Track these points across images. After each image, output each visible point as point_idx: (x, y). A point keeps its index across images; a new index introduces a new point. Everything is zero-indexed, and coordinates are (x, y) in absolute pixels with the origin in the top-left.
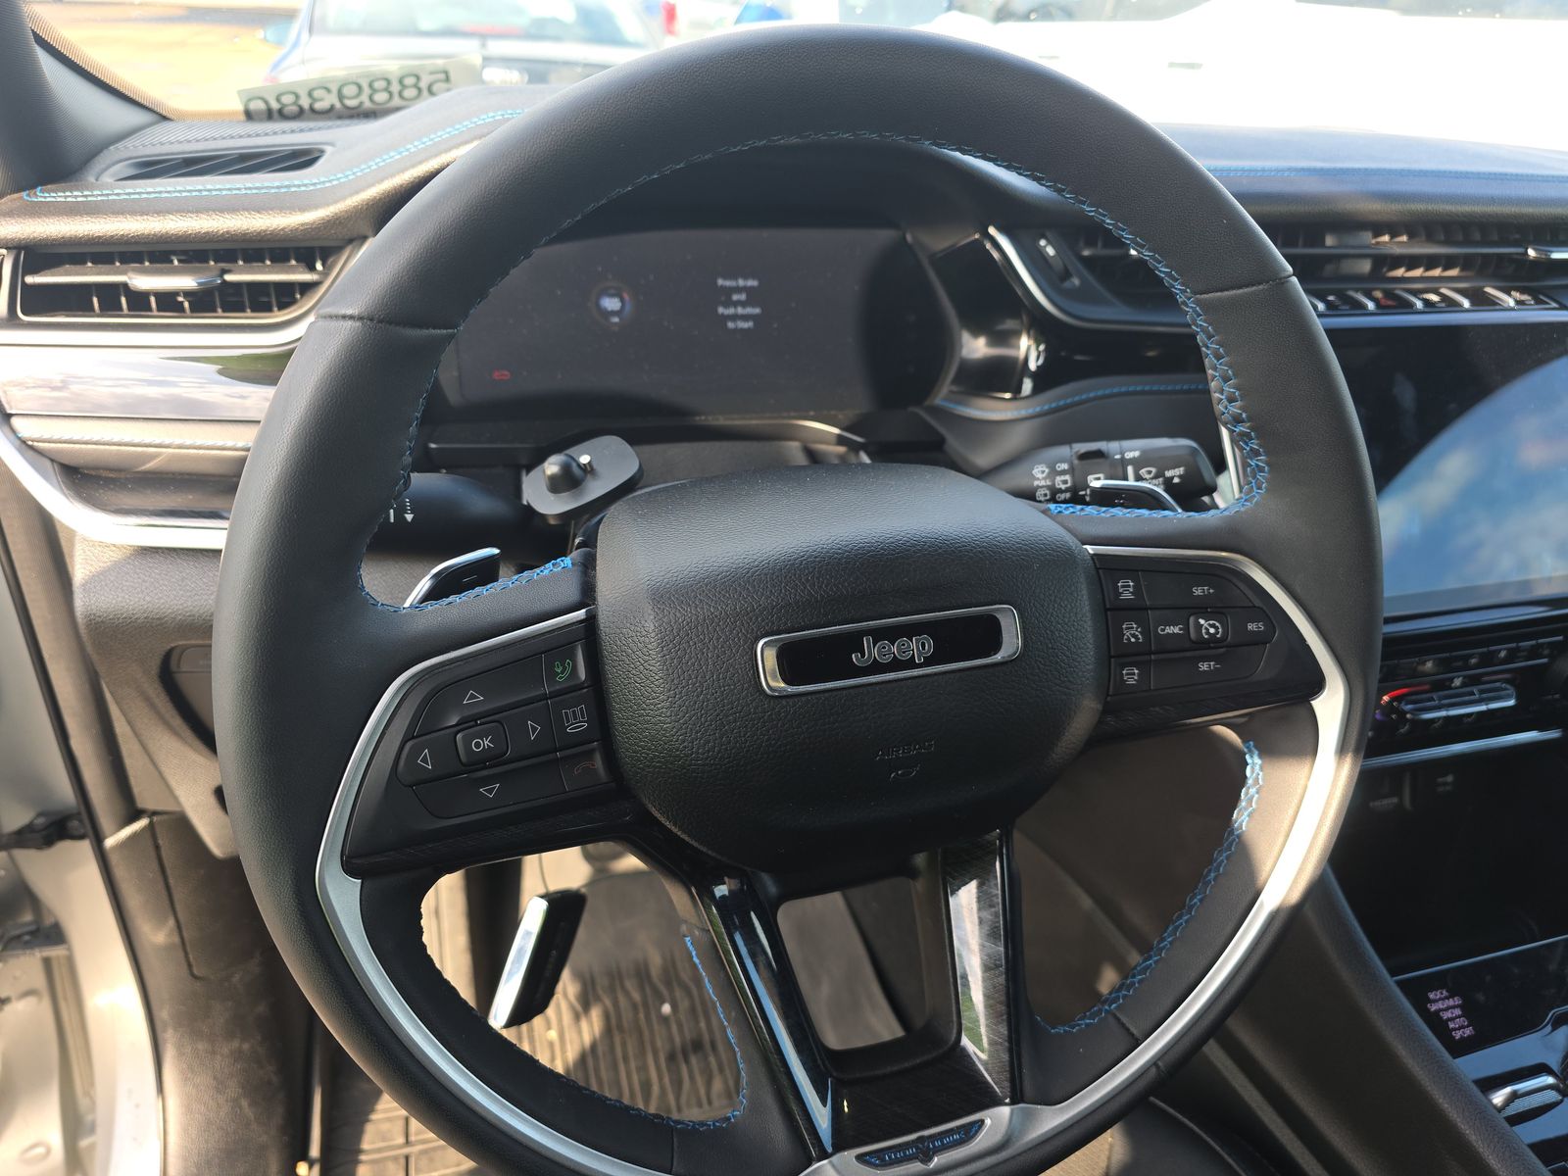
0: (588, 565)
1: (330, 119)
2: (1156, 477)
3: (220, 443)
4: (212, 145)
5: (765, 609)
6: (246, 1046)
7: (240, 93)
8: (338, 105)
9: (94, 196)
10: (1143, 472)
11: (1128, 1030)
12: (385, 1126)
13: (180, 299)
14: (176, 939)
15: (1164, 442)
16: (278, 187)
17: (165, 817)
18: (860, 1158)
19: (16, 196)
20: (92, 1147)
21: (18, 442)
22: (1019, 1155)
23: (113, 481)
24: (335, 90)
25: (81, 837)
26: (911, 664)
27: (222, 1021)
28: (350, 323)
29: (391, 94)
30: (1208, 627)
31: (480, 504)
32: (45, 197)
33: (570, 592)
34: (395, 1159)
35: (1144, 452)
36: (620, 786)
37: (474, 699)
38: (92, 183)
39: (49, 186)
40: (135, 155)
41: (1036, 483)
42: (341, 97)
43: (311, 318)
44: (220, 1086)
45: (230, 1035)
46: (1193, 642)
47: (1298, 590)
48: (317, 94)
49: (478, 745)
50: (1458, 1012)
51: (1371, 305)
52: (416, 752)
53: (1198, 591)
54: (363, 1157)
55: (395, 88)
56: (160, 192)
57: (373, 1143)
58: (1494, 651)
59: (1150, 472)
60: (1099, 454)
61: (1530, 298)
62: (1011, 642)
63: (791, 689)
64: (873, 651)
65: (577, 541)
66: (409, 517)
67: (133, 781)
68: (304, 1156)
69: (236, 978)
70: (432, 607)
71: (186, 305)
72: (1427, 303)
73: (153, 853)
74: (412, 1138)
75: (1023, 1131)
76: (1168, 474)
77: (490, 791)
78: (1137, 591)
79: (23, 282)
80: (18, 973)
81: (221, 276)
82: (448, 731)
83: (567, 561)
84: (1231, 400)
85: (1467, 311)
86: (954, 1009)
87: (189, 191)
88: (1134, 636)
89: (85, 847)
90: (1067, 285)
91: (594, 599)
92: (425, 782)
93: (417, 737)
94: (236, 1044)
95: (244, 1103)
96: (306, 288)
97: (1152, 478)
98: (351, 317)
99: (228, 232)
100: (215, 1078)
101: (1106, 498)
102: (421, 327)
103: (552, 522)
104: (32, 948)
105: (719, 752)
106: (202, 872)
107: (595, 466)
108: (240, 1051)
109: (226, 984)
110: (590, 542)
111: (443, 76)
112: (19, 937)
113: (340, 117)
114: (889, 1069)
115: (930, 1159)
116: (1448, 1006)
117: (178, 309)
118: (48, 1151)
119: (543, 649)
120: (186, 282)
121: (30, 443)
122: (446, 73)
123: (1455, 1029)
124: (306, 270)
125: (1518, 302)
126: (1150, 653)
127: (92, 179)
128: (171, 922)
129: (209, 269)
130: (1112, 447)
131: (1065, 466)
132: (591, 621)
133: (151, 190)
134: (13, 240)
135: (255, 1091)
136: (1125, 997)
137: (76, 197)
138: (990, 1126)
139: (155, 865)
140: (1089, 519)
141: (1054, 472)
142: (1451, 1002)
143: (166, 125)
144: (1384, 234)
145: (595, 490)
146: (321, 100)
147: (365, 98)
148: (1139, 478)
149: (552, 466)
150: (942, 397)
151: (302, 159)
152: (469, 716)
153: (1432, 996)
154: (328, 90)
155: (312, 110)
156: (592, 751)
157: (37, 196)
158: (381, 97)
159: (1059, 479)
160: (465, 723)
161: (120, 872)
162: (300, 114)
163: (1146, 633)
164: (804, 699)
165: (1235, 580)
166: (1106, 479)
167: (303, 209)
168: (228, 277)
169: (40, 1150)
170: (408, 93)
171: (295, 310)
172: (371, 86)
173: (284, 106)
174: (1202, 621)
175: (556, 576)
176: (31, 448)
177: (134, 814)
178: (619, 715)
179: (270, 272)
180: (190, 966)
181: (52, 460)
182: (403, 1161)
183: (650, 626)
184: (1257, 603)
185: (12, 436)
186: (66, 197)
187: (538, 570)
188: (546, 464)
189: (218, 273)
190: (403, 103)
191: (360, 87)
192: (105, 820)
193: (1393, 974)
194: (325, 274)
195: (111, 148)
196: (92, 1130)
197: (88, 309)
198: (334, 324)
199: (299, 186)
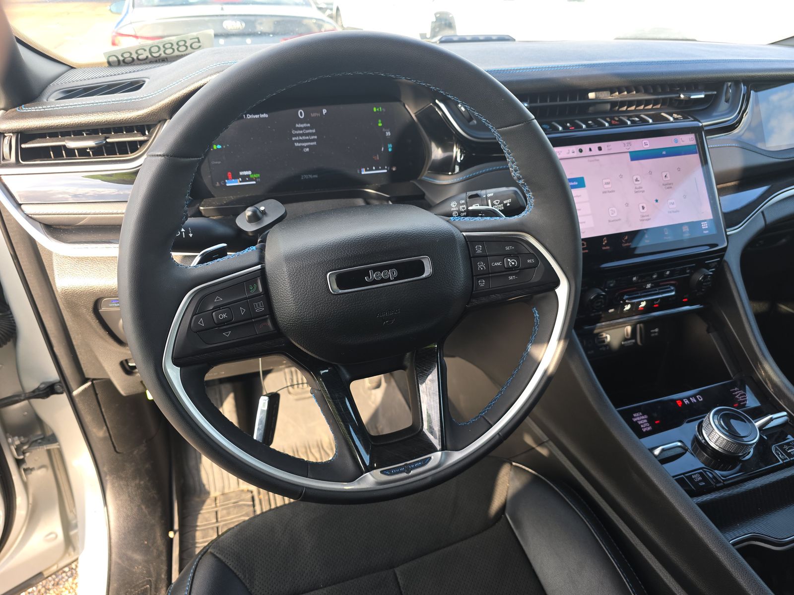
0: (262, 250)
1: (146, 63)
2: (500, 204)
3: (111, 211)
4: (95, 81)
5: (329, 261)
6: (142, 483)
7: (105, 54)
8: (150, 56)
9: (47, 108)
10: (495, 202)
11: (488, 422)
12: (207, 516)
13: (88, 150)
14: (107, 434)
15: (504, 189)
16: (126, 100)
17: (99, 381)
18: (382, 472)
19: (13, 109)
20: (76, 534)
21: (25, 216)
22: (445, 469)
23: (67, 230)
24: (148, 50)
25: (62, 393)
26: (389, 280)
27: (130, 471)
28: (160, 157)
29: (173, 49)
30: (511, 262)
31: (221, 230)
32: (27, 110)
33: (255, 258)
34: (212, 528)
35: (495, 194)
36: (278, 332)
37: (219, 300)
38: (46, 102)
39: (27, 105)
40: (62, 88)
41: (452, 209)
42: (151, 53)
43: (145, 156)
44: (132, 500)
45: (134, 478)
46: (506, 268)
47: (547, 245)
48: (139, 52)
49: (221, 317)
50: (646, 421)
51: (607, 124)
52: (197, 320)
53: (507, 248)
54: (198, 528)
55: (175, 47)
56: (76, 105)
57: (202, 522)
58: (664, 272)
59: (497, 202)
60: (477, 196)
61: (681, 117)
62: (428, 271)
63: (341, 291)
64: (373, 276)
65: (259, 240)
66: (191, 235)
67: (83, 366)
68: (172, 529)
69: (135, 452)
70: (200, 266)
71: (91, 153)
72: (633, 122)
73: (94, 397)
74: (219, 520)
75: (445, 461)
76: (505, 202)
77: (227, 334)
78: (483, 250)
79: (21, 147)
80: (37, 458)
81: (105, 140)
82: (209, 312)
83: (254, 248)
84: (516, 171)
85: (651, 124)
86: (420, 418)
87: (88, 104)
88: (482, 267)
89: (64, 397)
90: (471, 123)
91: (264, 261)
92: (202, 331)
93: (198, 314)
94: (137, 481)
95: (143, 507)
96: (142, 143)
97: (498, 204)
98: (160, 155)
99: (106, 121)
100: (129, 496)
101: (475, 214)
102: (187, 157)
103: (250, 234)
104: (43, 445)
105: (315, 316)
106: (117, 405)
107: (266, 211)
108: (140, 484)
109: (131, 456)
110: (264, 241)
111: (197, 40)
112: (36, 441)
113: (151, 62)
114: (394, 441)
115: (410, 472)
116: (641, 419)
117: (88, 155)
118: (57, 537)
119: (244, 280)
120: (90, 143)
121: (30, 216)
122: (198, 38)
123: (643, 428)
124: (142, 135)
125: (674, 119)
126: (489, 274)
127: (45, 100)
128: (105, 428)
129: (99, 137)
130: (482, 193)
131: (463, 201)
132: (263, 270)
133: (72, 104)
134: (15, 129)
135: (147, 501)
136: (487, 410)
137: (40, 109)
138: (433, 459)
139: (95, 402)
140: (466, 222)
141: (459, 204)
142: (643, 417)
143: (73, 71)
144: (616, 92)
145: (267, 221)
146: (142, 54)
147: (162, 52)
148: (493, 205)
149: (248, 212)
150: (425, 176)
151: (135, 86)
152: (218, 306)
153: (635, 415)
154: (145, 50)
155: (138, 59)
156: (267, 319)
157: (23, 110)
158: (169, 51)
159: (461, 207)
160: (216, 308)
161: (80, 406)
162: (132, 62)
163: (487, 266)
164: (347, 295)
165: (523, 243)
166: (480, 206)
167: (138, 109)
168: (108, 140)
169: (53, 536)
170: (181, 49)
171: (138, 153)
172: (164, 47)
173: (125, 58)
174: (509, 260)
175: (250, 254)
176: (31, 218)
177: (84, 380)
178: (276, 305)
179: (126, 137)
180: (114, 447)
181: (40, 223)
182: (216, 529)
183: (285, 269)
184: (532, 252)
185: (23, 213)
186: (36, 109)
187: (242, 252)
188: (246, 211)
189: (104, 138)
190: (180, 53)
191: (159, 48)
192: (72, 383)
193: (616, 407)
194: (150, 137)
195: (51, 84)
196: (76, 526)
197: (49, 157)
198: (154, 158)
199: (135, 99)
